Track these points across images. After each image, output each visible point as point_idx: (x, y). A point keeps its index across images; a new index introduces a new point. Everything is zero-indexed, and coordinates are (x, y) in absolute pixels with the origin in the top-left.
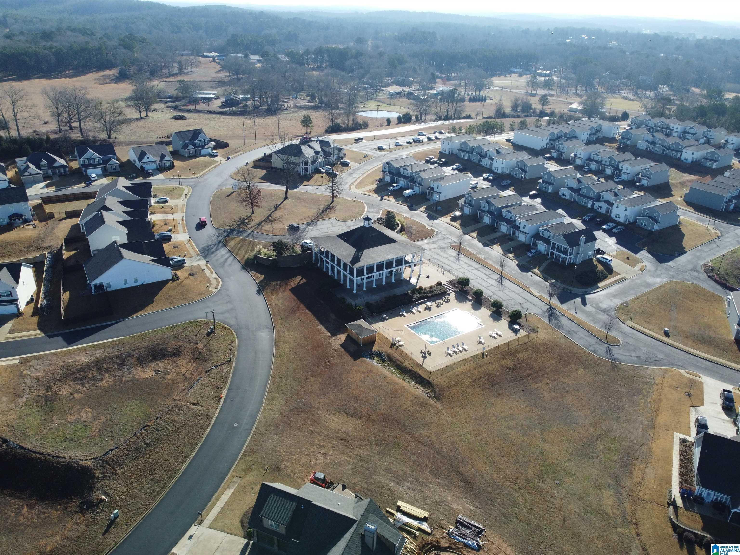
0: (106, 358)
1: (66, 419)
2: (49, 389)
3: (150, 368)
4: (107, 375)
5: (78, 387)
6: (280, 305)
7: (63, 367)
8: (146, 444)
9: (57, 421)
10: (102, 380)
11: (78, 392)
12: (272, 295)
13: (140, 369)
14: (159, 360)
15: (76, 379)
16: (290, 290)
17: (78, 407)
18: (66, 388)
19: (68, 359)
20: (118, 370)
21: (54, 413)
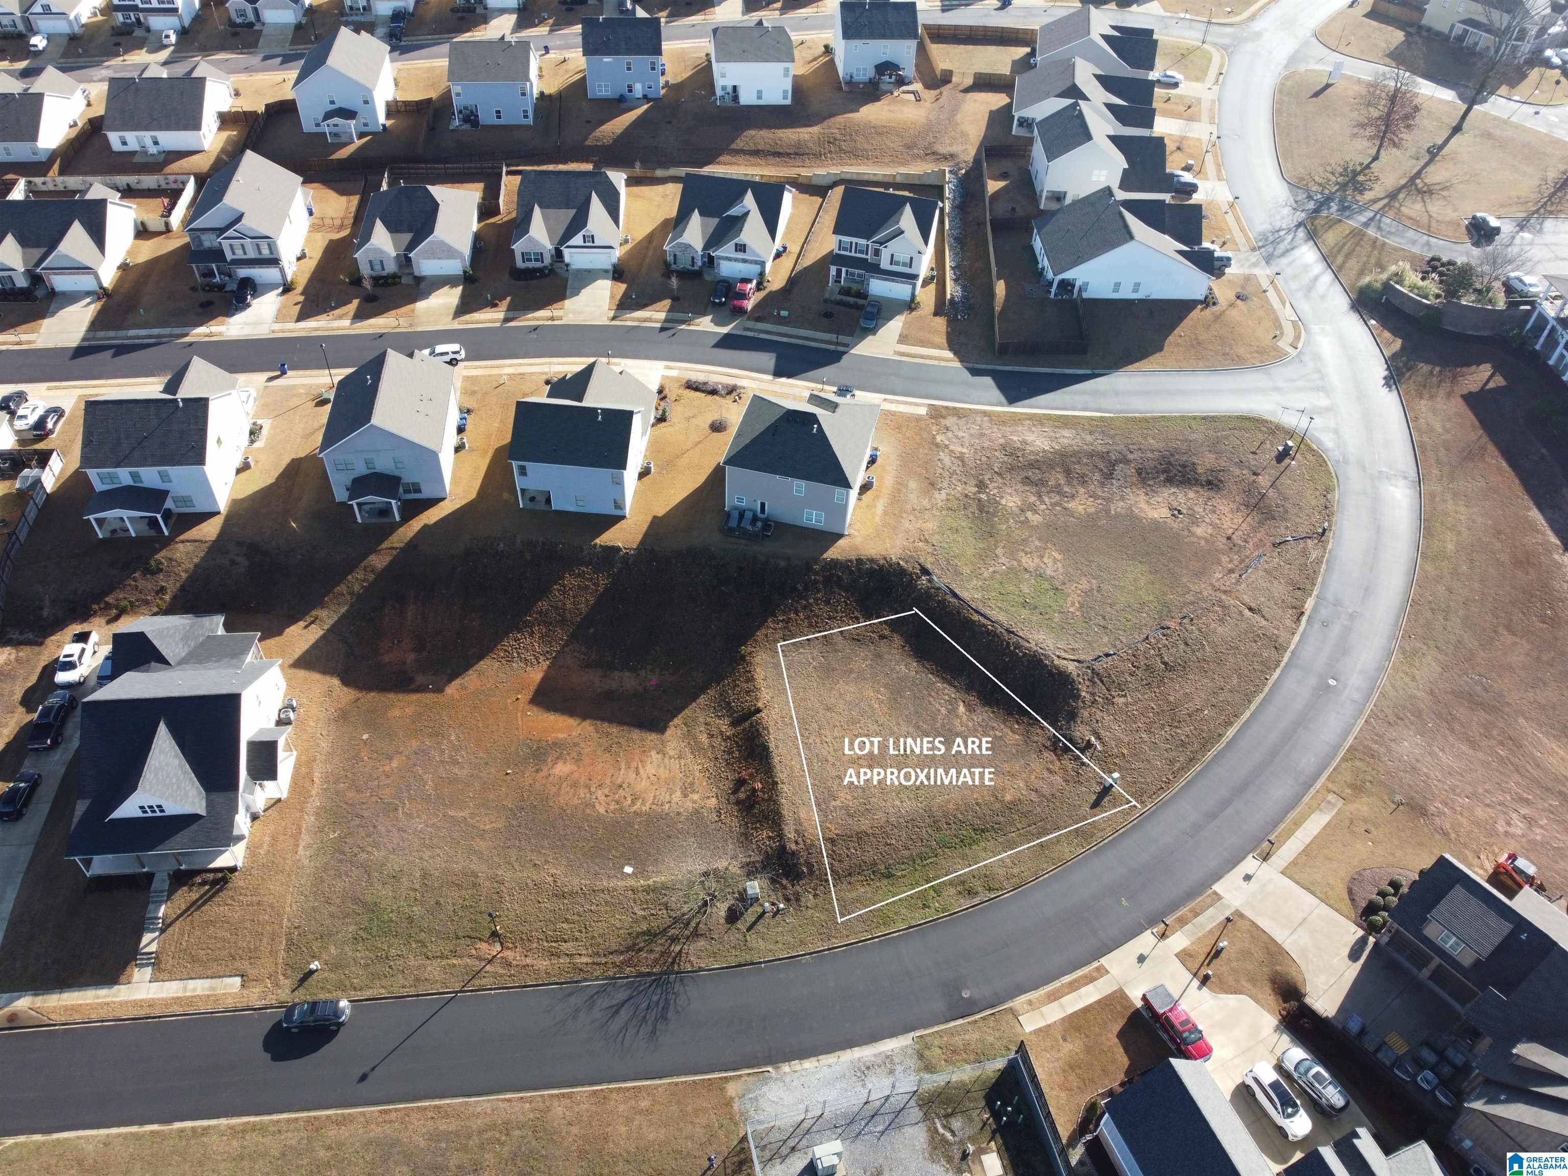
0: (1079, 452)
1: (1019, 561)
2: (981, 486)
3: (1160, 500)
4: (1082, 490)
5: (1033, 499)
6: (1438, 427)
7: (1003, 447)
8: (1165, 664)
9: (1003, 560)
10: (1073, 496)
11: (1033, 509)
12: (1421, 397)
13: (1143, 497)
14: (1177, 486)
15: (1027, 481)
16: (1463, 396)
17: (1037, 543)
18: (1010, 495)
19: (1012, 433)
20: (1102, 484)
21: (997, 541)
